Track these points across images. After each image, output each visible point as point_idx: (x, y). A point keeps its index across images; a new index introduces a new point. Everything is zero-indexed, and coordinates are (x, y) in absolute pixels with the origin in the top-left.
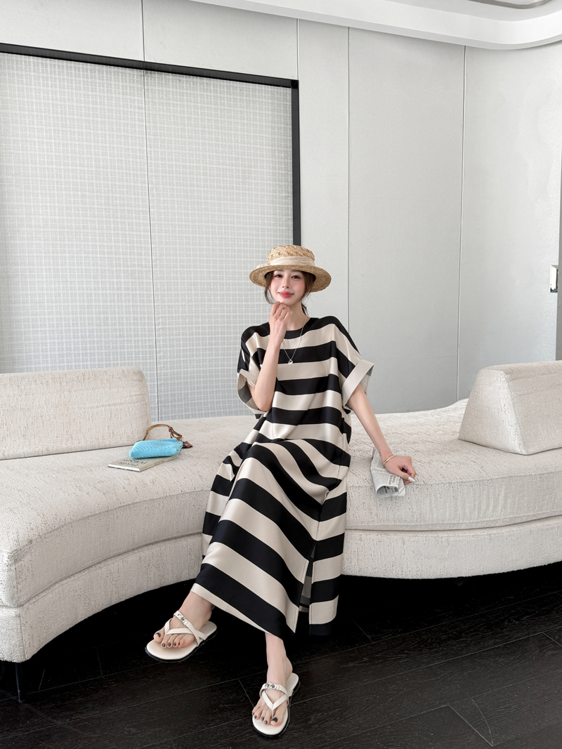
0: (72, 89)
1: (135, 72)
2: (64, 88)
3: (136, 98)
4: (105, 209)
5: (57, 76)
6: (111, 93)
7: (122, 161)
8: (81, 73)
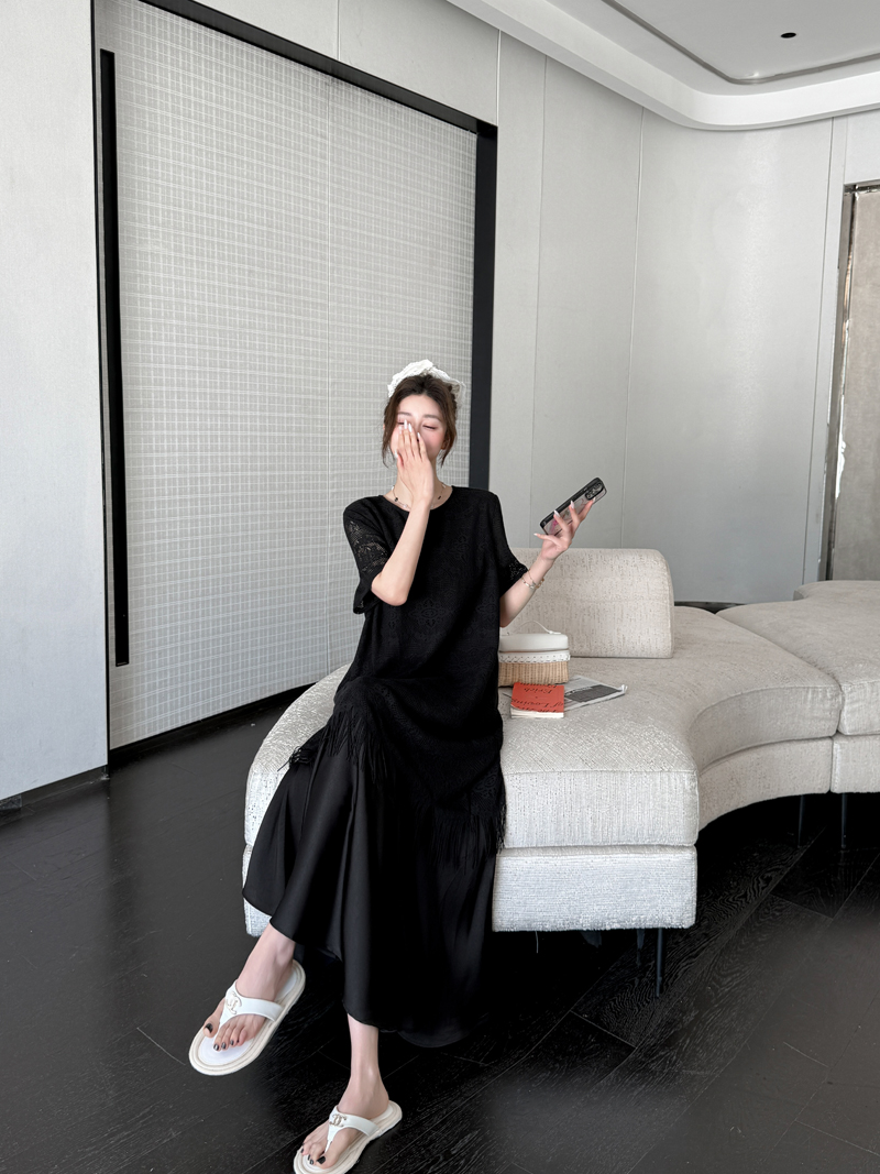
0: (242, 88)
1: (320, 76)
2: (232, 85)
3: (319, 119)
4: (278, 297)
5: (224, 63)
6: (290, 105)
7: (299, 219)
8: (255, 64)
